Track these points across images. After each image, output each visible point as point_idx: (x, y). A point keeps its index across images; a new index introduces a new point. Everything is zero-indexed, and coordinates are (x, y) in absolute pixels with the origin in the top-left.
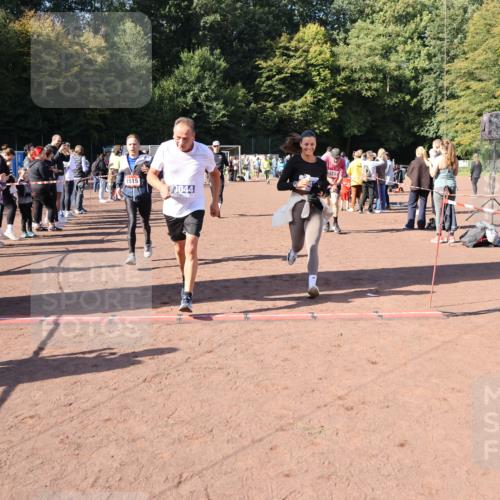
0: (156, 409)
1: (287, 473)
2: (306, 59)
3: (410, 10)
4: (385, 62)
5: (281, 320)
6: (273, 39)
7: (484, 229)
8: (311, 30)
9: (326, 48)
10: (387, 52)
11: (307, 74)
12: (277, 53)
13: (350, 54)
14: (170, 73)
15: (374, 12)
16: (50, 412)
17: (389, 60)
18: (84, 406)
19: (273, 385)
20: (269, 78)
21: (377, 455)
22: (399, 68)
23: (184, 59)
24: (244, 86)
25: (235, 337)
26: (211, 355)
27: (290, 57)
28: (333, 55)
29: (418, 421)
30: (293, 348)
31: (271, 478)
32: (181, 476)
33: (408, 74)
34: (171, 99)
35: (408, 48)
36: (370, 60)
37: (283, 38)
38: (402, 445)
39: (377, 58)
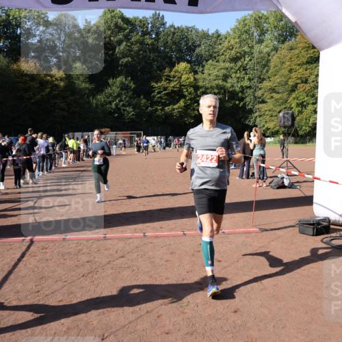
0: (90, 293)
1: (167, 331)
2: (180, 82)
3: (238, 54)
4: (225, 83)
5: (164, 236)
6: (161, 71)
7: (283, 178)
8: (182, 66)
9: (191, 76)
10: (225, 78)
11: (180, 91)
12: (164, 79)
13: (204, 79)
14: (102, 91)
15: (218, 55)
16: (26, 296)
17: (227, 82)
18: (47, 293)
19: (160, 276)
20: (159, 93)
21: (221, 319)
22: (233, 86)
23: (110, 83)
24: (144, 98)
25: (137, 247)
26: (123, 259)
27: (171, 81)
28: (195, 79)
29: (245, 297)
30: (172, 253)
31: (158, 336)
32: (104, 335)
33: (237, 89)
34: (102, 105)
35: (238, 75)
36: (216, 82)
37: (166, 70)
38: (236, 312)
39: (220, 81)
